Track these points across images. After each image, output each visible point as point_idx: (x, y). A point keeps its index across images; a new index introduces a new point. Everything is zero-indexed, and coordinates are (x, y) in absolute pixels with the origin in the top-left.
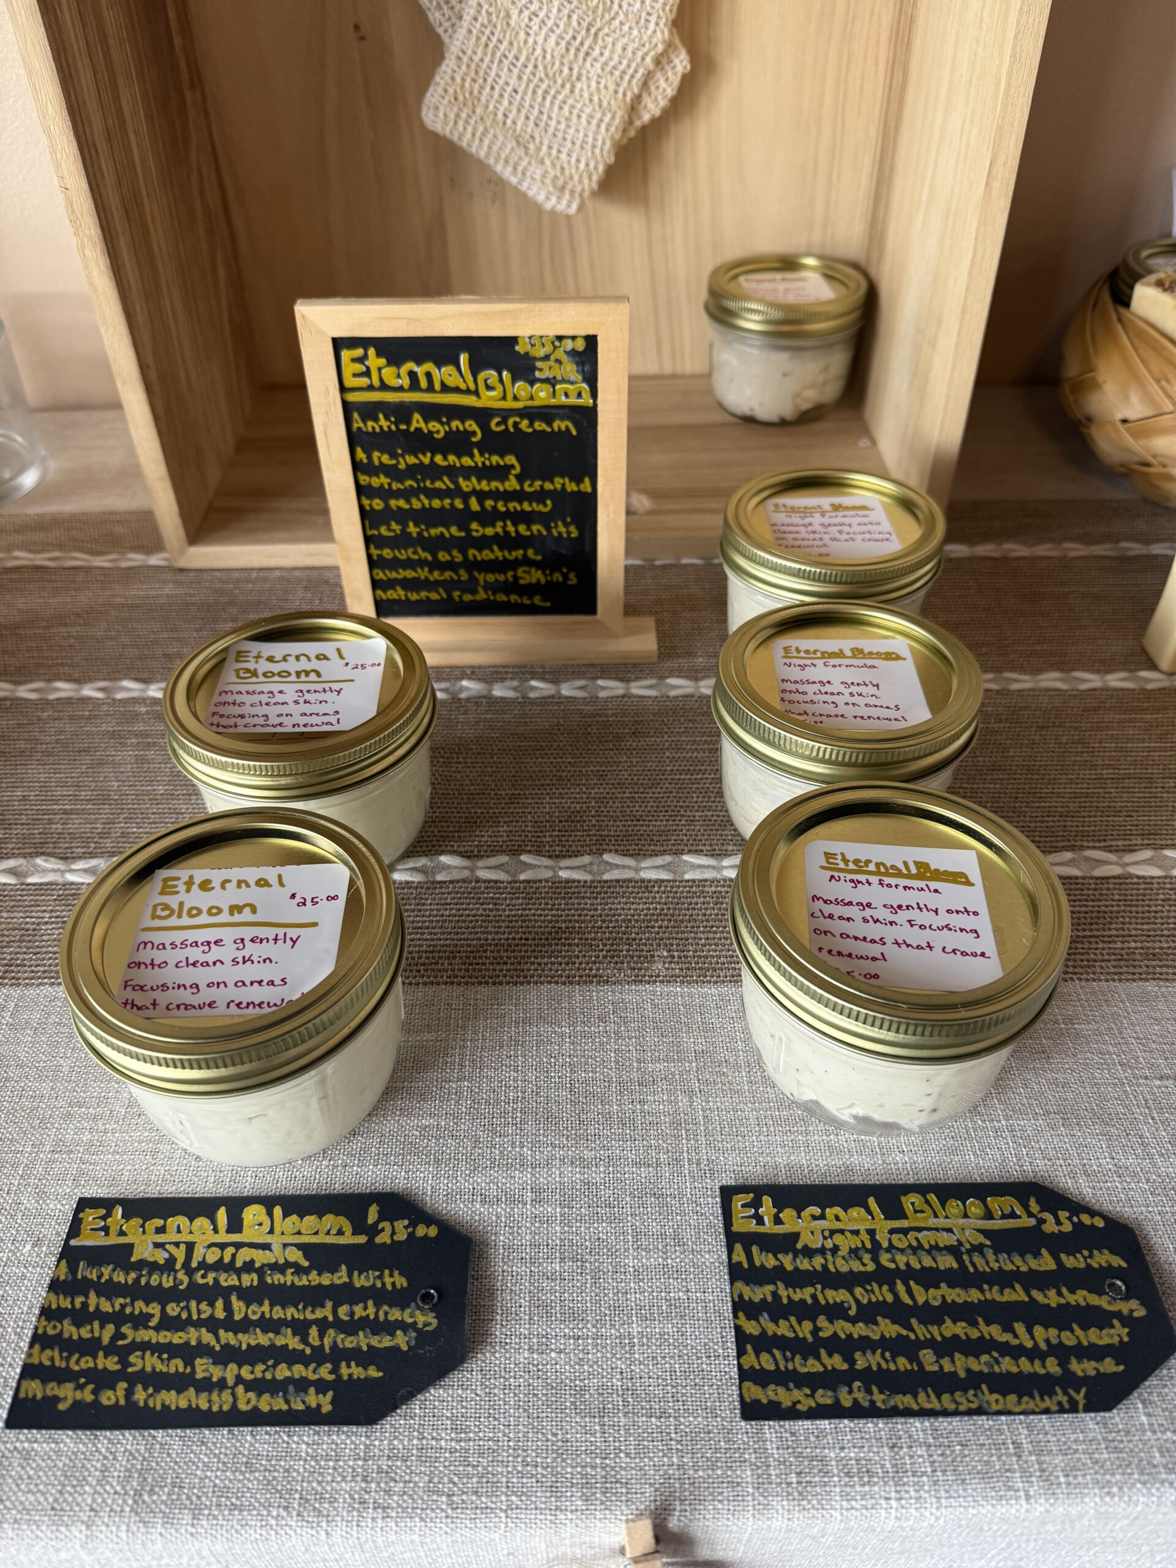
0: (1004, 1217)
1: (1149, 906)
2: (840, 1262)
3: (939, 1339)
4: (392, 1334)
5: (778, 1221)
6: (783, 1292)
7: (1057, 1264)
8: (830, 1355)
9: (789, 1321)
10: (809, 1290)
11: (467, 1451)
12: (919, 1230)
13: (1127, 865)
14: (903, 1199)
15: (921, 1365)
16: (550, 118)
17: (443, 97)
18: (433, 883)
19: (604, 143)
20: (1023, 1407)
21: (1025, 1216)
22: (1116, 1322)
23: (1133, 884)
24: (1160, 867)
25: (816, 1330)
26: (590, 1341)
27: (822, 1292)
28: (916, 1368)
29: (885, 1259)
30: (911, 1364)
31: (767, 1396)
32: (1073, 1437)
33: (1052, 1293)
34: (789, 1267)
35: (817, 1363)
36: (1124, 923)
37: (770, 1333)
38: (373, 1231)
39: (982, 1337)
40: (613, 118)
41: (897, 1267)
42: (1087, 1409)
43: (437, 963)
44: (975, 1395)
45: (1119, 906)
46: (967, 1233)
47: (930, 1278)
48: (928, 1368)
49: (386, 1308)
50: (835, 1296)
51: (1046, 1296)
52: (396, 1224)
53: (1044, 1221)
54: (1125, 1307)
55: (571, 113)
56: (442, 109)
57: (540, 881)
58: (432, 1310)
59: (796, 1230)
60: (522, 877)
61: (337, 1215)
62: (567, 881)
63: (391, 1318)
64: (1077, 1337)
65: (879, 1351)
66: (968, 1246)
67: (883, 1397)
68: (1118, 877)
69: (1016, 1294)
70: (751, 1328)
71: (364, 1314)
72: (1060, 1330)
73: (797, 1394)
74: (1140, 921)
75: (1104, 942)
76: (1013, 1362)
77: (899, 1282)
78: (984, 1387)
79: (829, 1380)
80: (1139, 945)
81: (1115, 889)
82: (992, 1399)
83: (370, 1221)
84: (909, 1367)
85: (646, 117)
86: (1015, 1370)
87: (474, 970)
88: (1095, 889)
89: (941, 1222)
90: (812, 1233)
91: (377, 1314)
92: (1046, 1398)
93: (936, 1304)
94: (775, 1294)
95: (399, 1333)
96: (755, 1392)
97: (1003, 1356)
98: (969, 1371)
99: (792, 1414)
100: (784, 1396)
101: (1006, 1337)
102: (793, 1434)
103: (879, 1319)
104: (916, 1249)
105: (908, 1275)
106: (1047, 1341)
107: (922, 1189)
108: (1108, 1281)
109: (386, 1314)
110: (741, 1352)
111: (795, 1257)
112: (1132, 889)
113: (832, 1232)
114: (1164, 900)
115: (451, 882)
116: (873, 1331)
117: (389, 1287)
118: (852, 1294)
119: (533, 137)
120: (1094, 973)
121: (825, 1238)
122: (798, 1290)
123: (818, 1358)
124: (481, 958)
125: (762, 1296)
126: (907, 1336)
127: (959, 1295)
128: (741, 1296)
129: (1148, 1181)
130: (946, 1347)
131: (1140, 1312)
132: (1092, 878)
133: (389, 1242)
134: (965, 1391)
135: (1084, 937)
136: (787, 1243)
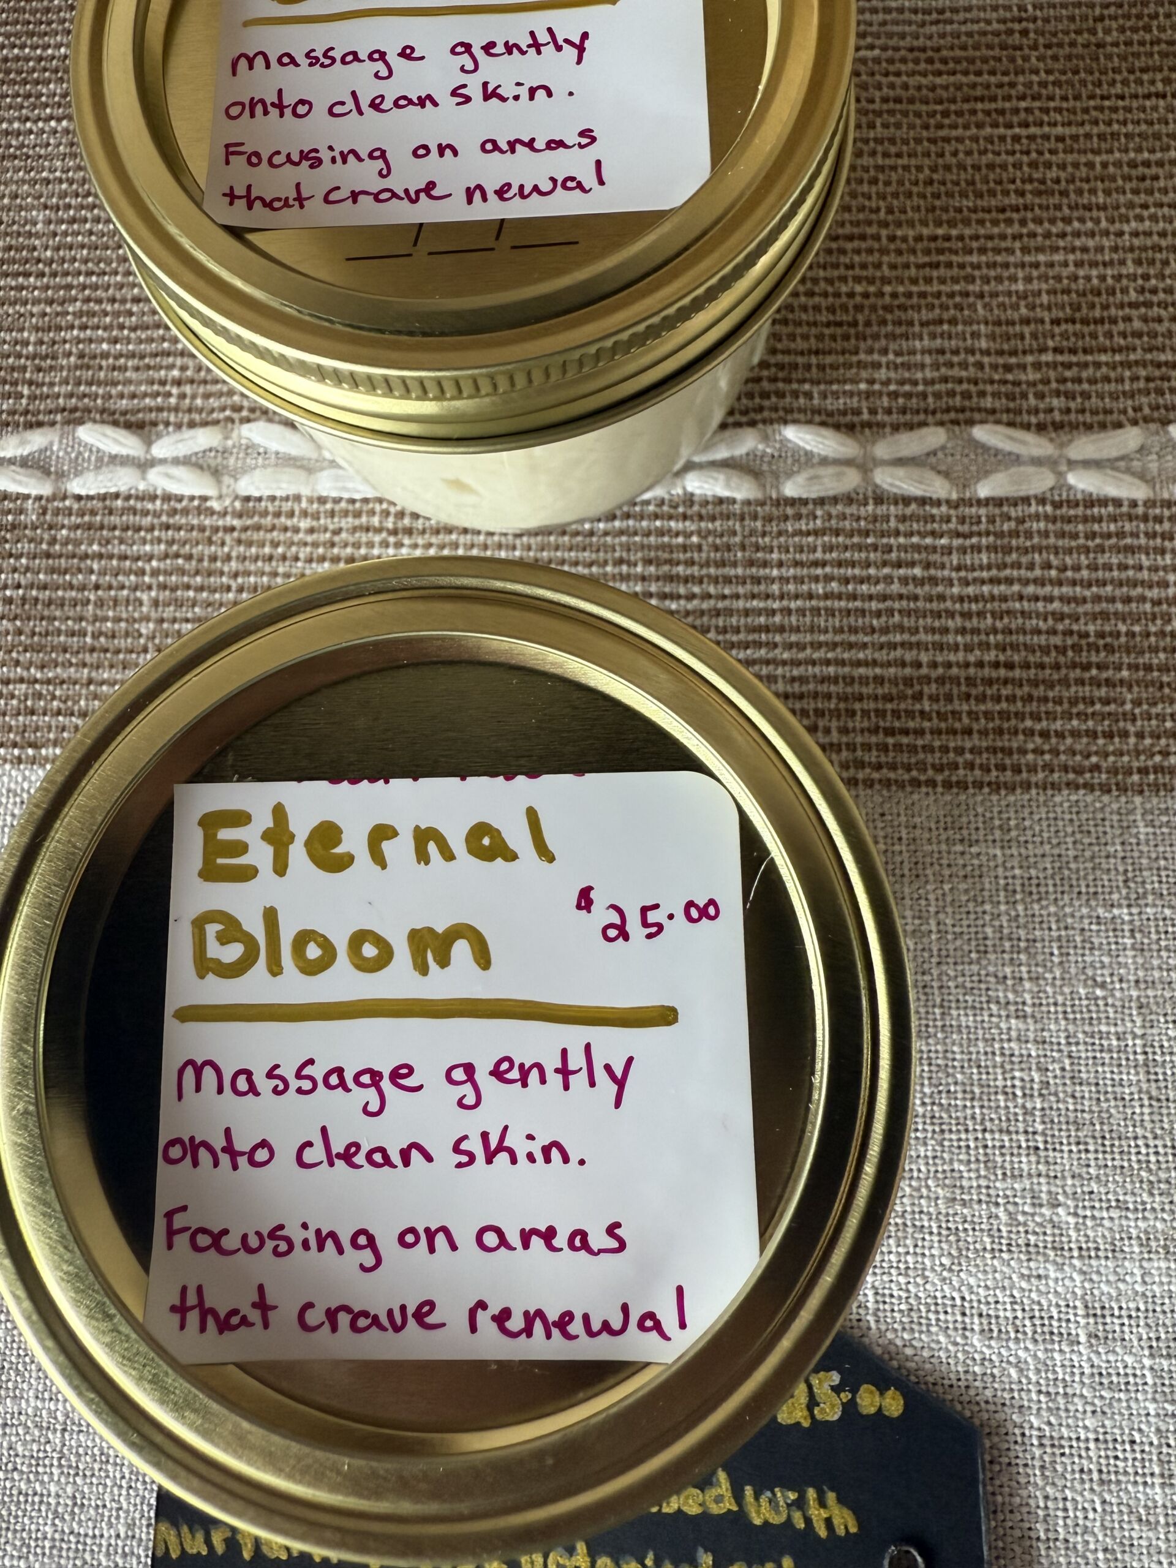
18: (778, 502)
52: (816, 1381)
57: (1026, 500)
60: (984, 491)
62: (1091, 502)
87: (898, 747)
115: (821, 501)
117: (822, 1531)
124: (910, 714)
133: (807, 1423)
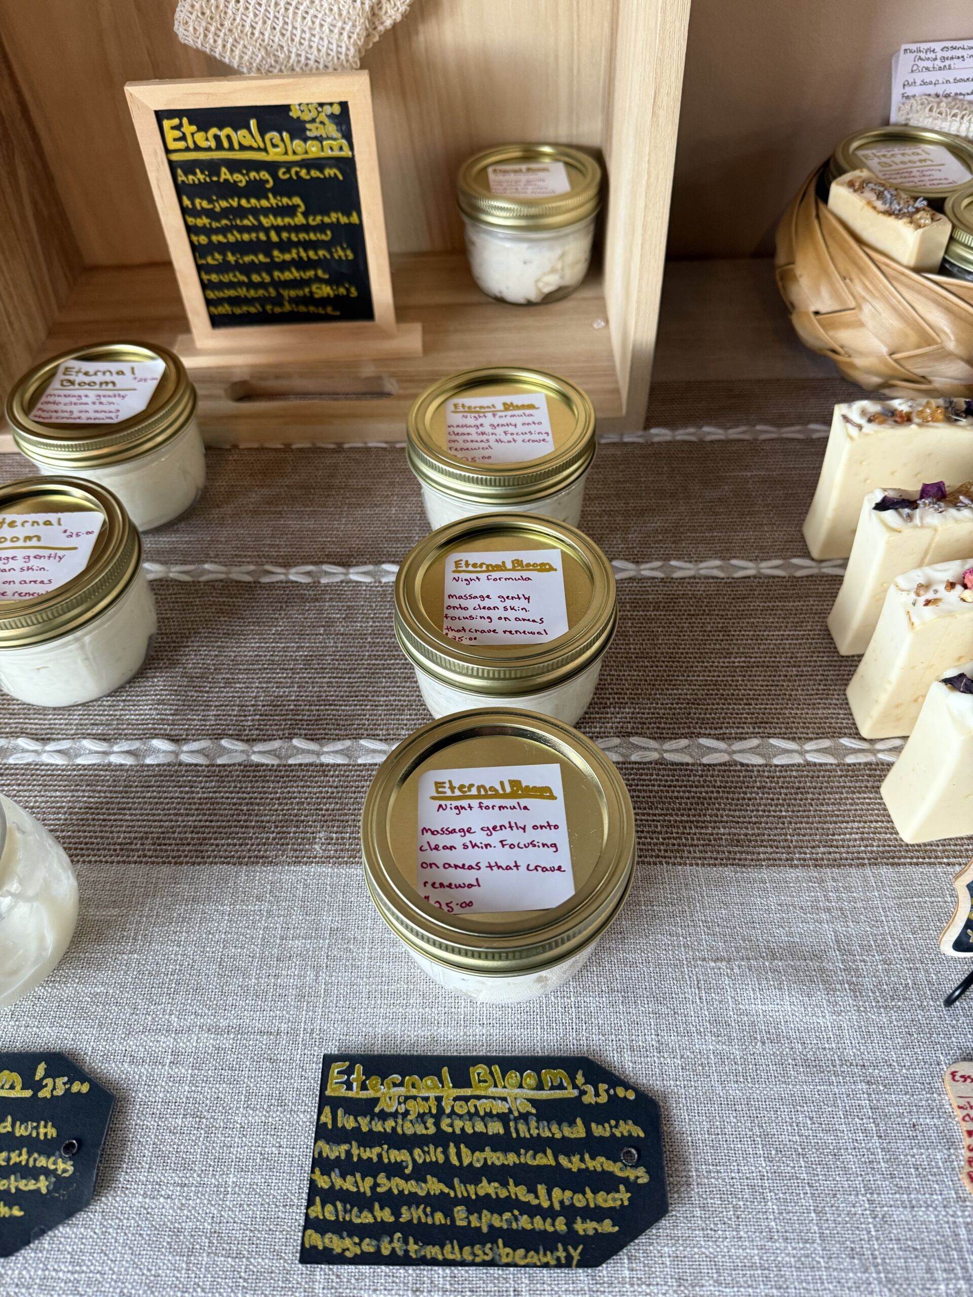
0: (553, 1088)
1: (745, 793)
2: (408, 1125)
3: (474, 1197)
4: (37, 1180)
5: (364, 1087)
6: (355, 1151)
7: (587, 1132)
8: (382, 1208)
9: (355, 1177)
10: (377, 1150)
11: (78, 1282)
12: (479, 1098)
13: (734, 752)
14: (471, 1069)
15: (453, 1220)
16: (294, 28)
17: (191, 13)
18: (142, 766)
19: (348, 49)
20: (528, 1260)
21: (570, 1087)
22: (622, 1187)
23: (735, 771)
24: (763, 756)
25: (376, 1185)
26: (193, 1189)
27: (387, 1152)
28: (449, 1223)
29: (445, 1124)
30: (446, 1218)
31: (324, 1243)
32: (564, 1287)
33: (576, 1159)
34: (365, 1129)
35: (370, 1215)
36: (718, 810)
37: (337, 1187)
38: (38, 1086)
39: (509, 1197)
40: (354, 26)
41: (454, 1131)
42: (580, 1265)
43: (131, 844)
44: (491, 1249)
45: (718, 792)
46: (518, 1102)
47: (477, 1142)
48: (460, 1223)
49: (36, 1155)
50: (396, 1156)
51: (570, 1161)
52: (57, 1080)
53: (584, 1093)
54: (631, 1174)
55: (313, 23)
56: (191, 23)
57: (234, 765)
58: (70, 1158)
59: (378, 1095)
60: (219, 761)
61: (11, 1071)
62: (257, 765)
63: (38, 1164)
64: (587, 1200)
65: (422, 1206)
66: (516, 1114)
67: (416, 1247)
68: (724, 764)
69: (546, 1159)
70: (323, 1182)
71: (18, 1160)
72: (574, 1193)
73: (348, 1242)
74: (733, 807)
75: (697, 827)
76: (529, 1220)
77: (452, 1145)
78: (500, 1241)
79: (377, 1231)
80: (727, 831)
81: (718, 776)
82: (505, 1253)
83: (37, 1078)
84: (443, 1222)
85: (388, 23)
86: (529, 1227)
88: (702, 776)
89: (499, 1091)
90: (390, 1098)
91: (28, 1161)
92: (548, 1253)
93: (478, 1165)
94: (348, 1153)
95: (42, 1178)
96: (316, 1240)
97: (521, 1214)
98: (491, 1227)
99: (340, 1259)
100: (336, 1243)
101: (530, 1198)
102: (338, 1276)
103: (429, 1177)
104: (472, 1116)
105: (462, 1138)
106: (562, 1202)
107: (488, 1061)
108: (625, 1150)
109: (35, 1160)
110: (310, 1203)
111: (372, 1119)
112: (733, 776)
113: (407, 1098)
114: (759, 788)
115: (158, 765)
116: (421, 1188)
117: (42, 1137)
118: (411, 1154)
119: (282, 47)
120: (681, 857)
121: (400, 1103)
122: (368, 1149)
123: (371, 1211)
124: (169, 839)
125: (337, 1154)
126: (448, 1194)
127: (498, 1158)
128: (320, 1153)
129: (682, 1057)
130: (476, 1205)
131: (644, 1179)
132: (700, 765)
133: (49, 1096)
134: (484, 1245)
135: (681, 822)
136: (367, 1107)
